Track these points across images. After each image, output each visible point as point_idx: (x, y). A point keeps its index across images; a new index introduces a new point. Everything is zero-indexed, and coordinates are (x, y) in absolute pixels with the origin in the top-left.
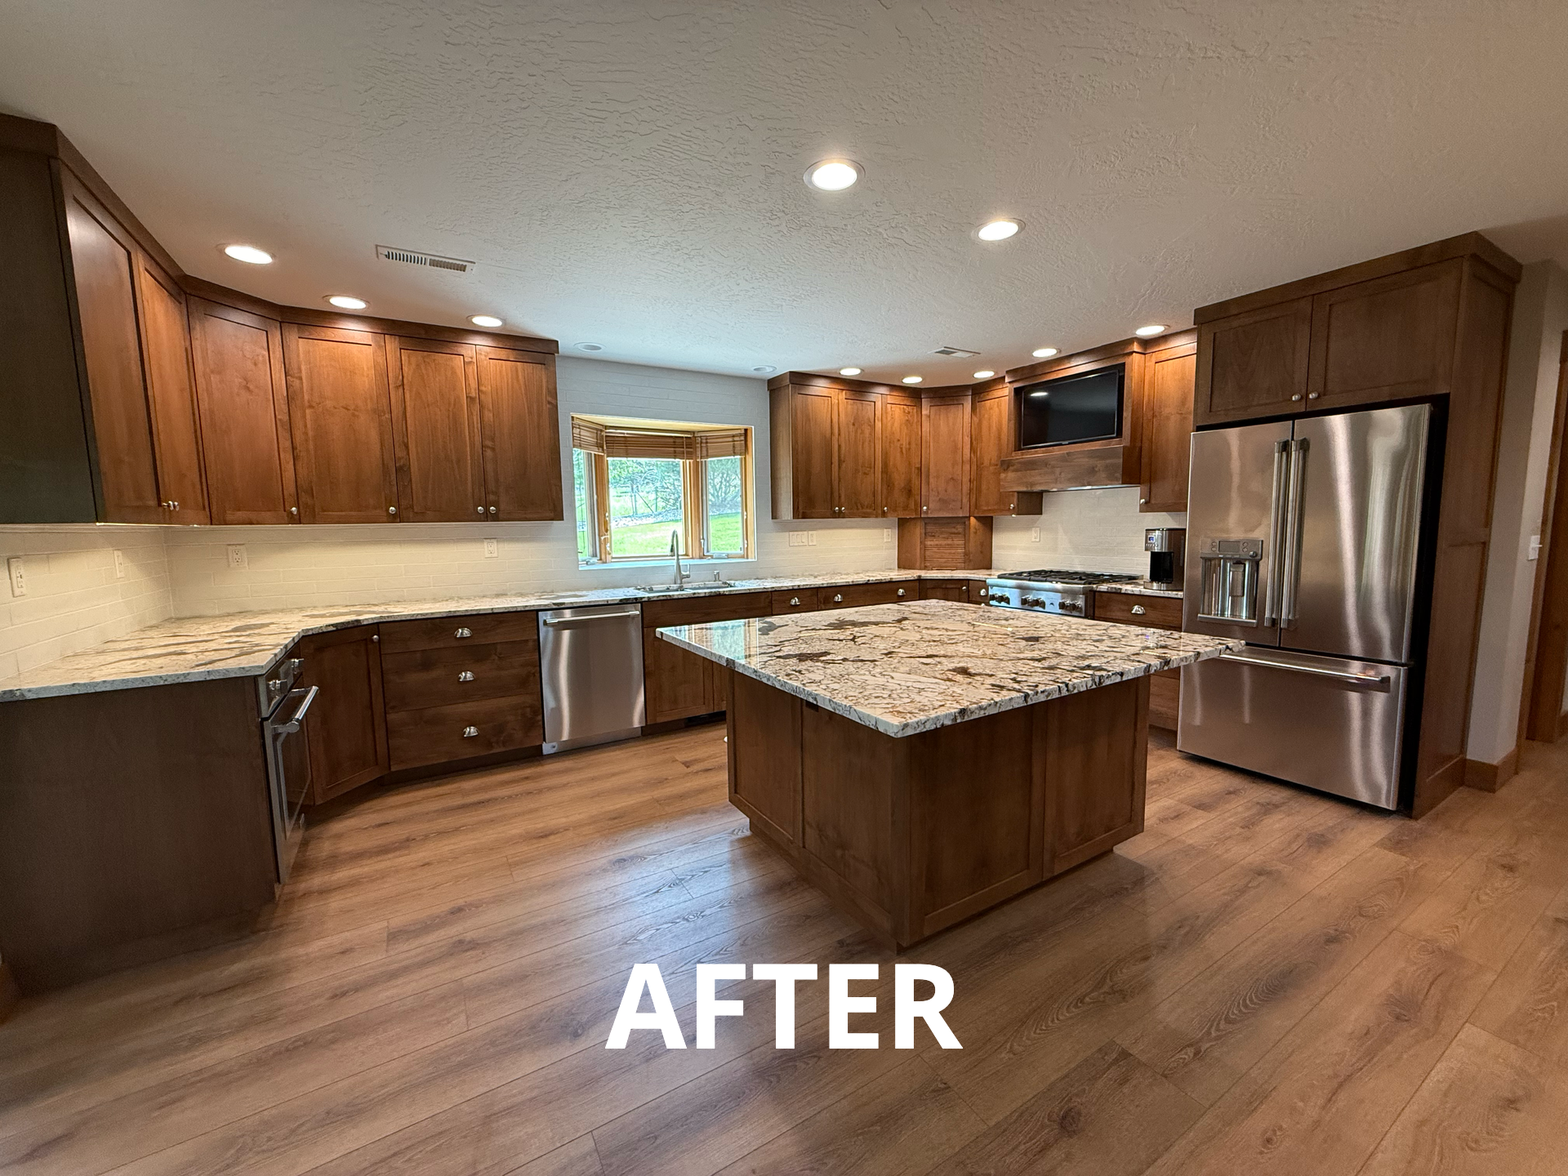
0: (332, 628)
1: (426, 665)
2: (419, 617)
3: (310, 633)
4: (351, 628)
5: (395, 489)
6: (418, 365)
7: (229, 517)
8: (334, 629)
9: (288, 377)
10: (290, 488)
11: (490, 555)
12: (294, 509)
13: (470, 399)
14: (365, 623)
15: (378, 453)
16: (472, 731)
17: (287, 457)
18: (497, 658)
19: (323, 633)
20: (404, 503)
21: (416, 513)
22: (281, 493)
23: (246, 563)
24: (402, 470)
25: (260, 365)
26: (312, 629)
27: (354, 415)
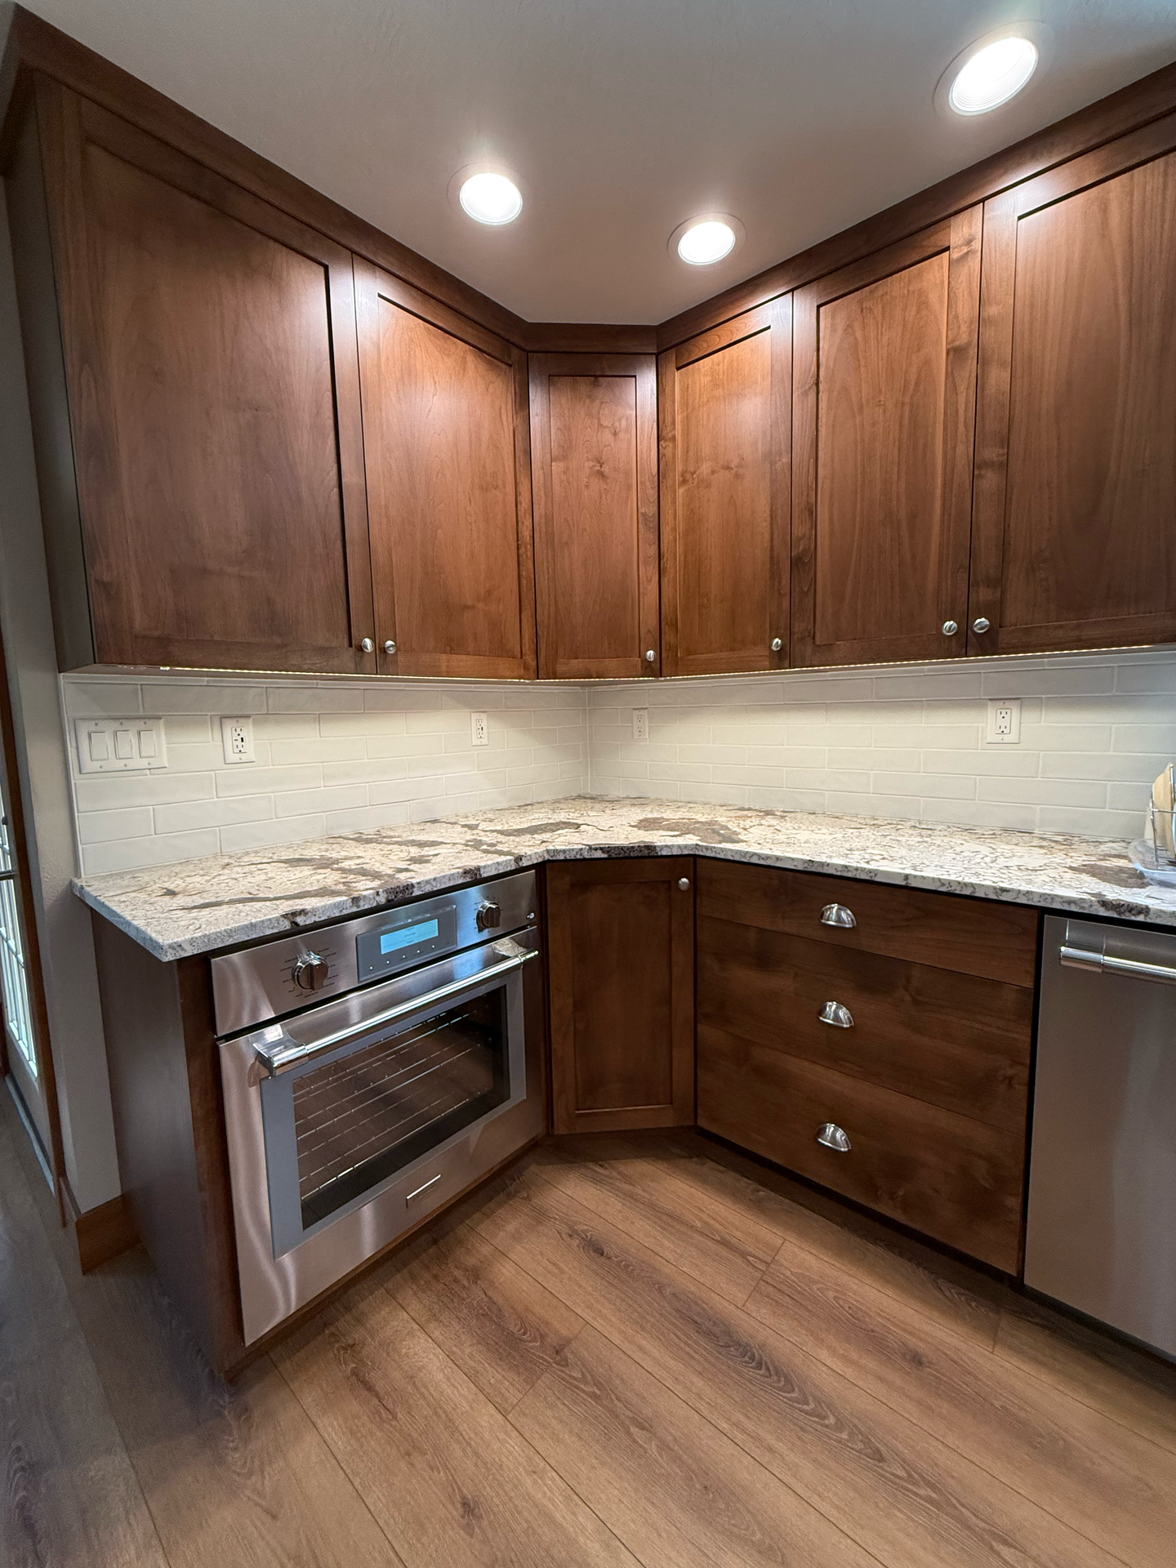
0: (599, 854)
1: (764, 960)
2: (755, 860)
3: (561, 857)
4: (637, 857)
5: (786, 603)
6: (849, 327)
7: (560, 668)
8: (606, 856)
9: (662, 443)
10: (650, 620)
11: (998, 738)
12: (650, 653)
13: (956, 353)
14: (664, 853)
15: (767, 536)
16: (834, 1135)
17: (650, 572)
18: (908, 998)
19: (585, 859)
20: (798, 627)
21: (819, 646)
22: (637, 630)
23: (647, 734)
24: (802, 563)
25: (621, 435)
26: (564, 851)
27: (737, 476)
